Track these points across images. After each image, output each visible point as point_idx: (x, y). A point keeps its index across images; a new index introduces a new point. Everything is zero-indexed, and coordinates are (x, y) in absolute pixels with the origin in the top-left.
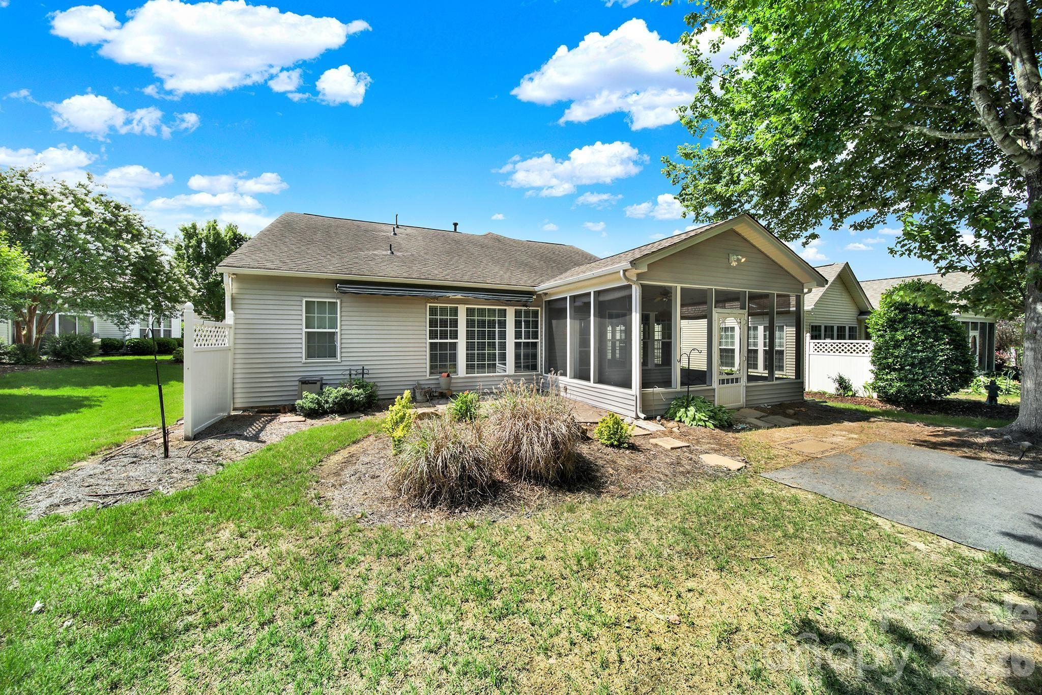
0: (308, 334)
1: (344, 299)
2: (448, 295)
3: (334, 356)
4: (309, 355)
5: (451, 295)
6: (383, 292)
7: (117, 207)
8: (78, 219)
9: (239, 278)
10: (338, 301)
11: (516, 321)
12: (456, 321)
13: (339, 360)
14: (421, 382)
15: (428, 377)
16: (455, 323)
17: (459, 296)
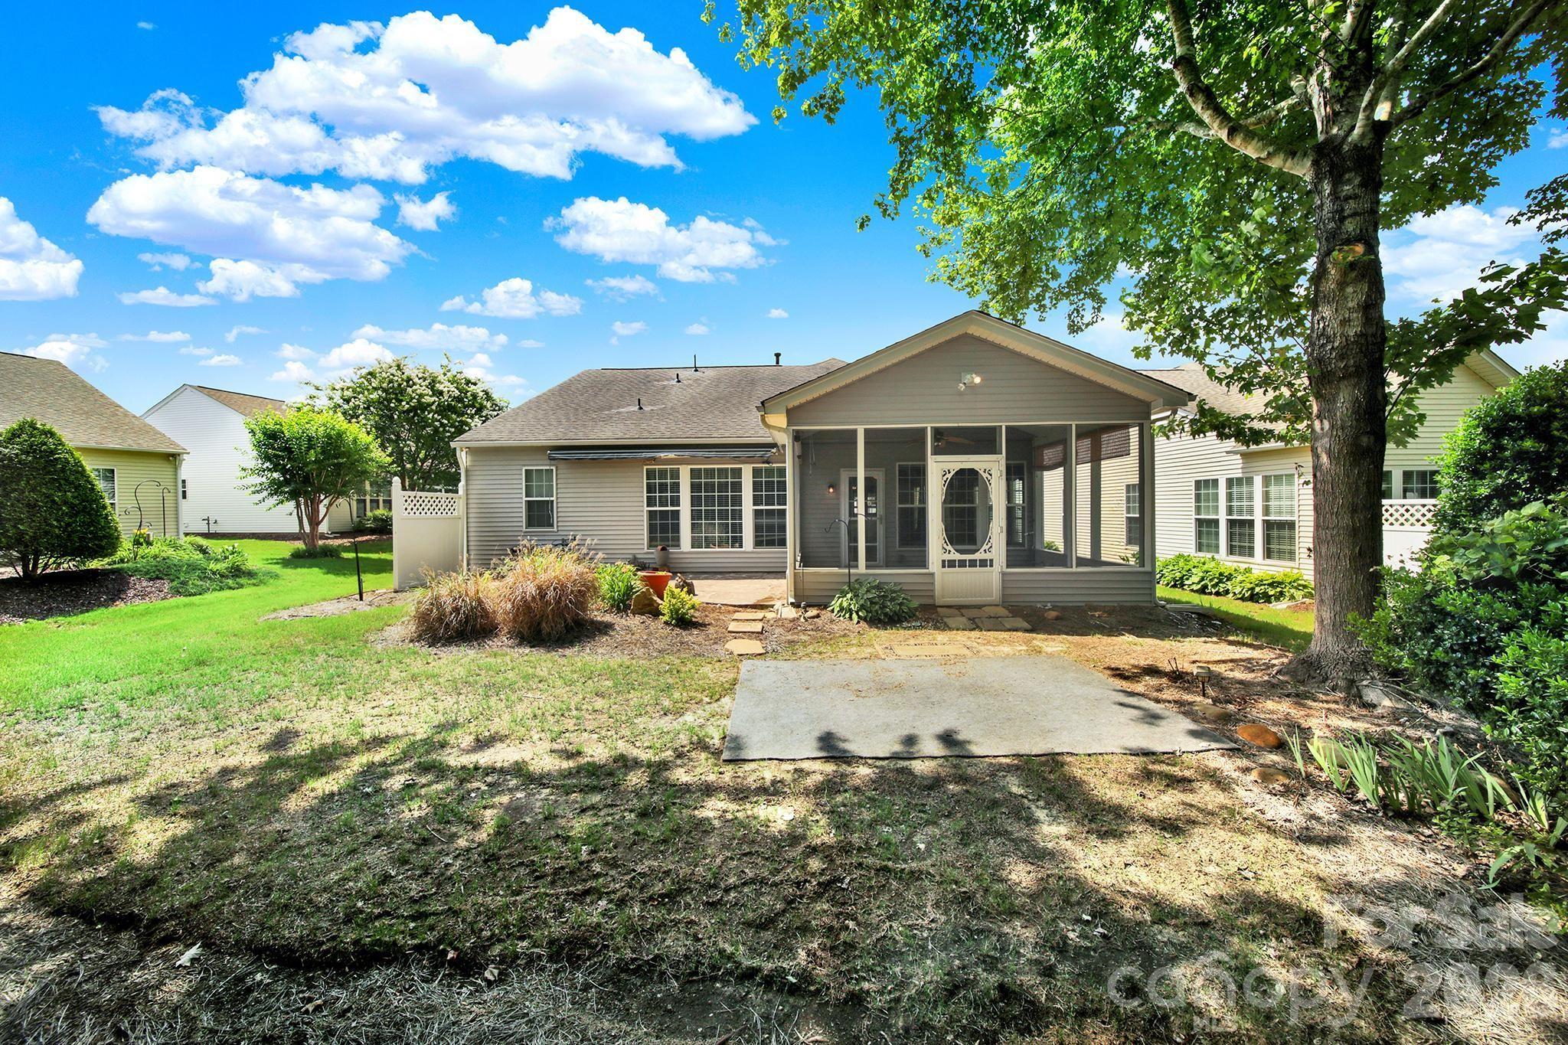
0: (529, 503)
1: (560, 466)
2: (662, 455)
3: (552, 526)
4: (530, 524)
5: (663, 455)
6: (591, 456)
7: (468, 382)
8: (428, 399)
9: (471, 451)
10: (554, 468)
11: (754, 482)
12: (678, 484)
13: (555, 529)
14: (638, 556)
15: (646, 550)
16: (676, 487)
17: (671, 455)
